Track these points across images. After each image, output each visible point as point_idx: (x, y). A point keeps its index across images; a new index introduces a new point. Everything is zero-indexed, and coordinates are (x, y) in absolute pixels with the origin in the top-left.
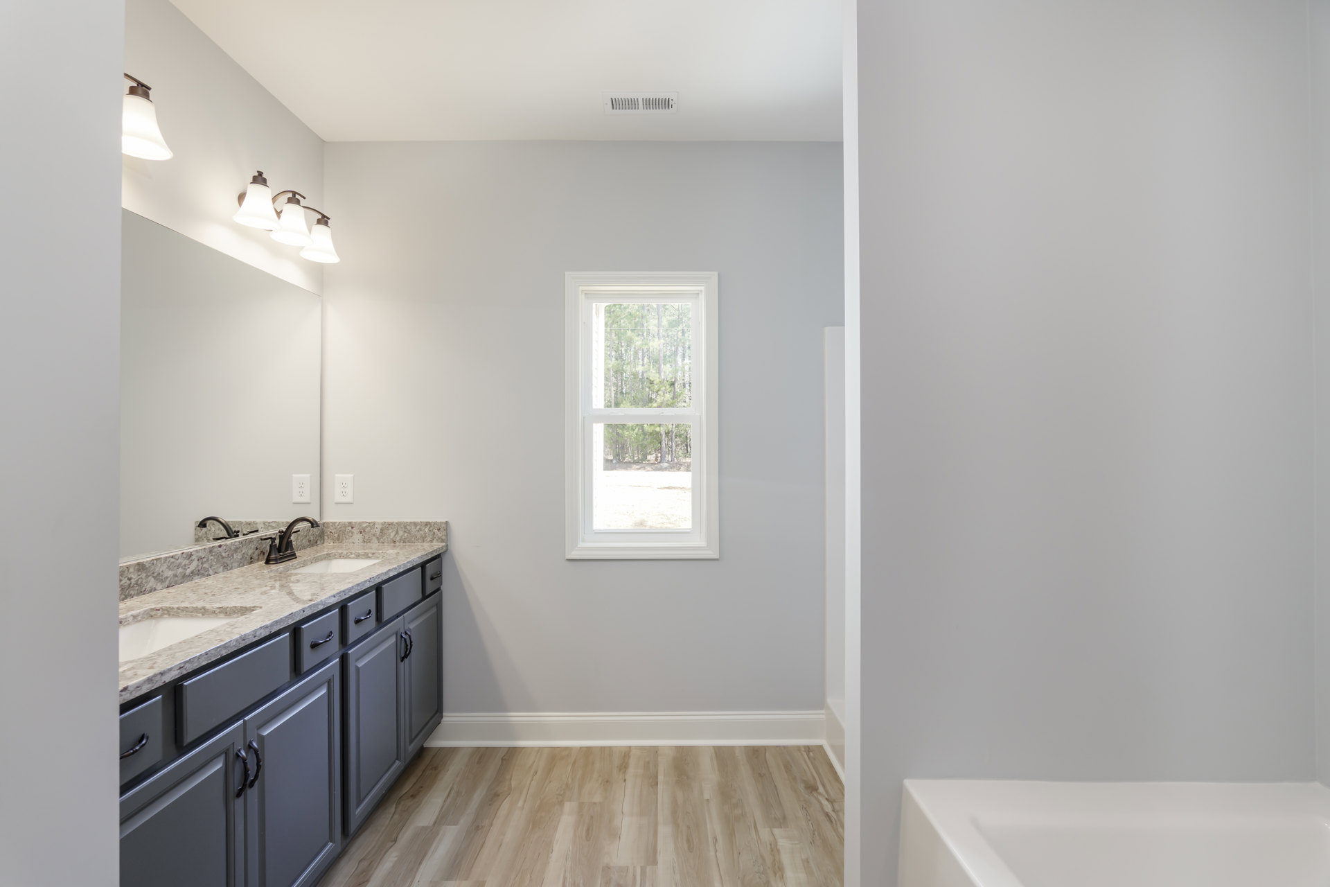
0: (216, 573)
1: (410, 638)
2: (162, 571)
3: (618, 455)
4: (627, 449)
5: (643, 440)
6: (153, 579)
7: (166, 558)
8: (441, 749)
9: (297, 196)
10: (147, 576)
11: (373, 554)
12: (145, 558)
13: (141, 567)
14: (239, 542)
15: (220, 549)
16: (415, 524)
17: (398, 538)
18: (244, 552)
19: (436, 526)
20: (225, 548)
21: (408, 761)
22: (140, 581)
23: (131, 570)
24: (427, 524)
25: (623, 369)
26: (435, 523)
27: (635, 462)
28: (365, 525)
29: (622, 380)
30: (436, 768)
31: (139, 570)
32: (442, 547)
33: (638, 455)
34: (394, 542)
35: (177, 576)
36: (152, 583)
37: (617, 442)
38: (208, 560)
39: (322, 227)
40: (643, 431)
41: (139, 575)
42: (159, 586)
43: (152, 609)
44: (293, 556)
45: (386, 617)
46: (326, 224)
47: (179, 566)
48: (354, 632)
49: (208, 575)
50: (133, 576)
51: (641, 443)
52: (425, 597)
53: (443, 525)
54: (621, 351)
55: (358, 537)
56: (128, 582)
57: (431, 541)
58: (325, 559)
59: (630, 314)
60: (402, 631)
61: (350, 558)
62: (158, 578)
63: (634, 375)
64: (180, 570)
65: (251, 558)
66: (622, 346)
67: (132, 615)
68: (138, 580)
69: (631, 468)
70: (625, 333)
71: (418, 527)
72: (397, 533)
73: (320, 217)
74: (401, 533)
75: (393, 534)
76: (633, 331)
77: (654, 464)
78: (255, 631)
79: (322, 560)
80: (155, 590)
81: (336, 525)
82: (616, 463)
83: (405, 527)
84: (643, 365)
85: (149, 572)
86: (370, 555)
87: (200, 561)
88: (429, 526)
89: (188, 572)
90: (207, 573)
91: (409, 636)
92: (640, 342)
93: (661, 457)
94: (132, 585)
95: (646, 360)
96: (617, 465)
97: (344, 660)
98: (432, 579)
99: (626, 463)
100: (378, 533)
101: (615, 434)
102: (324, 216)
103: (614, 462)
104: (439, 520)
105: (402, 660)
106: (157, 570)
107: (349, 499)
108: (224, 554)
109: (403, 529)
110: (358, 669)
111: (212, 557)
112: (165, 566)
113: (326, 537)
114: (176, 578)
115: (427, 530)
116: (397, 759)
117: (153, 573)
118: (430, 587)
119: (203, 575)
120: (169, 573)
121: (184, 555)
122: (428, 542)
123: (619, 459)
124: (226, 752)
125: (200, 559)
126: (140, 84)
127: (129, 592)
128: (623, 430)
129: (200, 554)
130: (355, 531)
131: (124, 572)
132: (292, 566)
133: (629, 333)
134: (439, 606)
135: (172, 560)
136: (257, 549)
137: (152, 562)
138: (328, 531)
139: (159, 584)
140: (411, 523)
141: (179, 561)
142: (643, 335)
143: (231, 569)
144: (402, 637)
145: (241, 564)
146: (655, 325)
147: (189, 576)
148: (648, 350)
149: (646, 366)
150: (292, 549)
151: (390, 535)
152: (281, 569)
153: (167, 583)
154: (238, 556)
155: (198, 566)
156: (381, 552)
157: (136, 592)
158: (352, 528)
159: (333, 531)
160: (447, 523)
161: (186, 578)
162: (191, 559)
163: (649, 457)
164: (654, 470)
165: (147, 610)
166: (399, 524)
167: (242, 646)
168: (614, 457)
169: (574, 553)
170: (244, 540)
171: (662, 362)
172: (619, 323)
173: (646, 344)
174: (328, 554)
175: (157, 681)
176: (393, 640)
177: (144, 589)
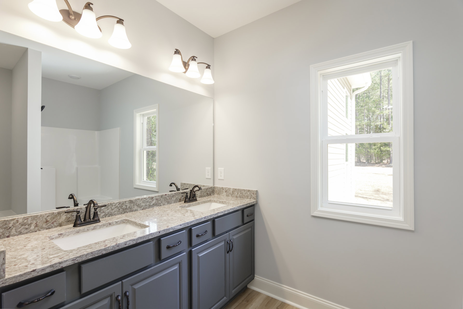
0: (164, 205)
1: (232, 243)
2: (140, 204)
3: (368, 160)
4: (373, 158)
5: (380, 154)
6: (136, 206)
7: (142, 198)
8: (254, 291)
9: (195, 58)
10: (134, 205)
11: (225, 202)
12: (133, 199)
13: (131, 202)
14: (174, 193)
15: (166, 196)
16: (244, 190)
17: (238, 196)
18: (176, 197)
19: (252, 192)
20: (168, 195)
21: (231, 297)
22: (131, 207)
23: (127, 203)
24: (249, 191)
25: (370, 124)
26: (252, 191)
27: (376, 163)
28: (227, 189)
29: (370, 129)
30: (248, 301)
31: (130, 203)
32: (254, 202)
33: (378, 160)
34: (237, 197)
35: (146, 205)
36: (136, 207)
37: (368, 155)
38: (160, 200)
39: (208, 69)
40: (381, 150)
41: (130, 205)
42: (139, 209)
43: (124, 220)
44: (196, 200)
45: (217, 234)
46: (209, 68)
47: (147, 202)
48: (195, 241)
49: (160, 206)
50: (127, 205)
51: (380, 155)
52: (244, 224)
53: (255, 192)
54: (370, 117)
55: (225, 194)
56: (126, 207)
57: (250, 198)
58: (209, 202)
59: (374, 101)
60: (228, 239)
61: (218, 203)
62: (139, 206)
63: (376, 126)
64: (148, 203)
65: (180, 200)
66: (370, 115)
67: (115, 222)
68: (130, 206)
69: (374, 165)
70: (371, 109)
71: (245, 192)
72: (238, 193)
73: (207, 66)
74: (239, 194)
75: (236, 194)
76: (375, 107)
77: (387, 164)
78: (126, 242)
79: (207, 202)
80: (137, 210)
81: (218, 188)
82: (367, 164)
83: (241, 191)
84: (380, 122)
85: (135, 203)
86: (224, 202)
87: (157, 200)
88: (249, 192)
89: (151, 204)
90: (160, 205)
91: (232, 242)
92: (379, 112)
93: (390, 161)
94: (127, 208)
95: (382, 120)
96: (368, 165)
97: (190, 254)
98: (247, 216)
99: (372, 163)
100: (231, 193)
101: (367, 151)
102: (208, 65)
103: (366, 163)
104: (253, 190)
105: (228, 252)
106: (138, 203)
107: (222, 178)
108: (167, 198)
109: (240, 192)
110: (199, 257)
111: (162, 199)
112: (142, 201)
113: (215, 193)
114: (146, 206)
115: (249, 193)
116: (225, 296)
117: (136, 204)
118: (246, 219)
119: (158, 205)
120: (144, 204)
121: (150, 198)
122: (249, 199)
123: (369, 162)
124: (111, 296)
125: (157, 199)
126: (121, 20)
127: (126, 211)
128: (370, 150)
129: (157, 198)
130: (224, 191)
131: (124, 203)
132: (192, 204)
133: (373, 109)
134: (253, 228)
135: (144, 199)
136: (182, 196)
137: (136, 200)
138: (216, 190)
139: (139, 208)
140: (243, 190)
141: (148, 200)
142: (380, 109)
143: (171, 203)
144: (227, 242)
145: (175, 202)
146: (387, 104)
147: (152, 206)
148: (383, 115)
149: (382, 122)
150: (196, 197)
151: (235, 194)
152: (187, 206)
153: (142, 208)
154: (174, 199)
155: (156, 202)
156: (227, 201)
157: (129, 211)
158: (223, 190)
159: (217, 190)
160: (257, 191)
161: (150, 206)
162: (153, 199)
163: (384, 161)
164: (386, 167)
165: (122, 220)
166: (238, 189)
167: (116, 249)
168: (366, 161)
169: (315, 212)
170: (176, 193)
171: (390, 120)
172: (368, 105)
173: (382, 113)
174: (210, 200)
175: (56, 267)
176: (223, 243)
177: (132, 210)
